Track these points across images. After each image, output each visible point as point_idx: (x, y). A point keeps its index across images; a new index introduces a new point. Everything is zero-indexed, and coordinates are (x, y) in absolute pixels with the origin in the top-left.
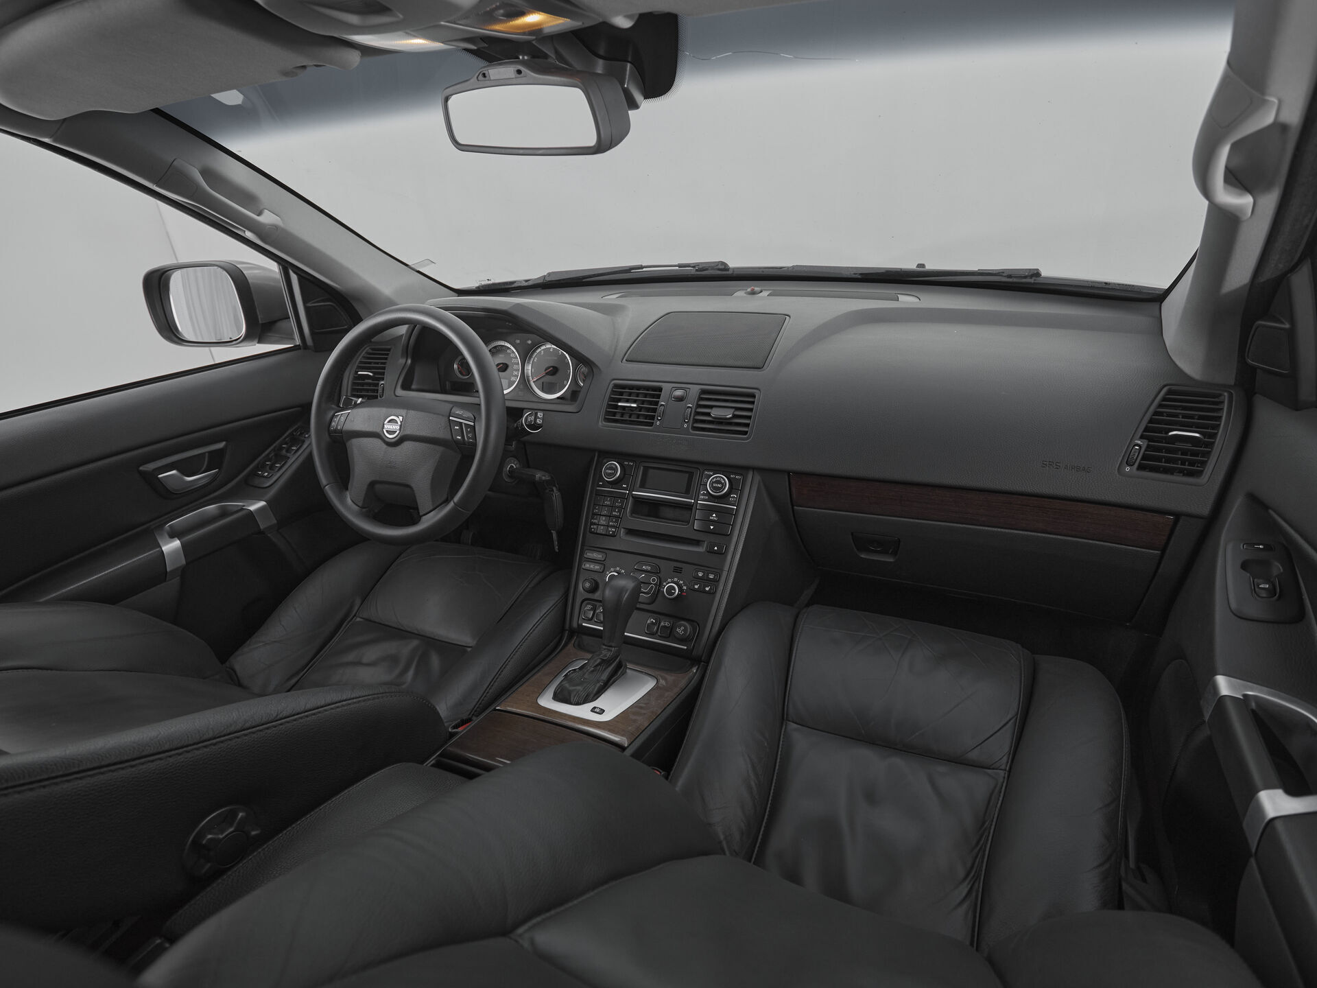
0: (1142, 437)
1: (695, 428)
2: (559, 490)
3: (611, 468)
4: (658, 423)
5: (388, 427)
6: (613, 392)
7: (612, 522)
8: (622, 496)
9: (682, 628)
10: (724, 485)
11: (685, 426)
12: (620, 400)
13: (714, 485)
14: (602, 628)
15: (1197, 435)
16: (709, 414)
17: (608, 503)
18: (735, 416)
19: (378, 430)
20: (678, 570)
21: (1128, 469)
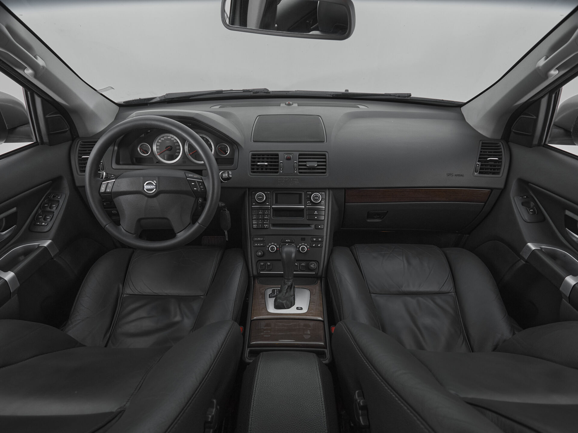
0: (479, 161)
1: (300, 173)
2: (228, 210)
3: (260, 196)
4: (281, 172)
5: (146, 187)
6: (252, 158)
7: (265, 222)
8: (267, 209)
9: (313, 265)
10: (319, 197)
11: (296, 172)
12: (259, 162)
13: (315, 198)
14: (283, 273)
15: (497, 159)
16: (305, 165)
17: (261, 213)
18: (318, 165)
19: (141, 189)
20: (303, 240)
21: (476, 174)
